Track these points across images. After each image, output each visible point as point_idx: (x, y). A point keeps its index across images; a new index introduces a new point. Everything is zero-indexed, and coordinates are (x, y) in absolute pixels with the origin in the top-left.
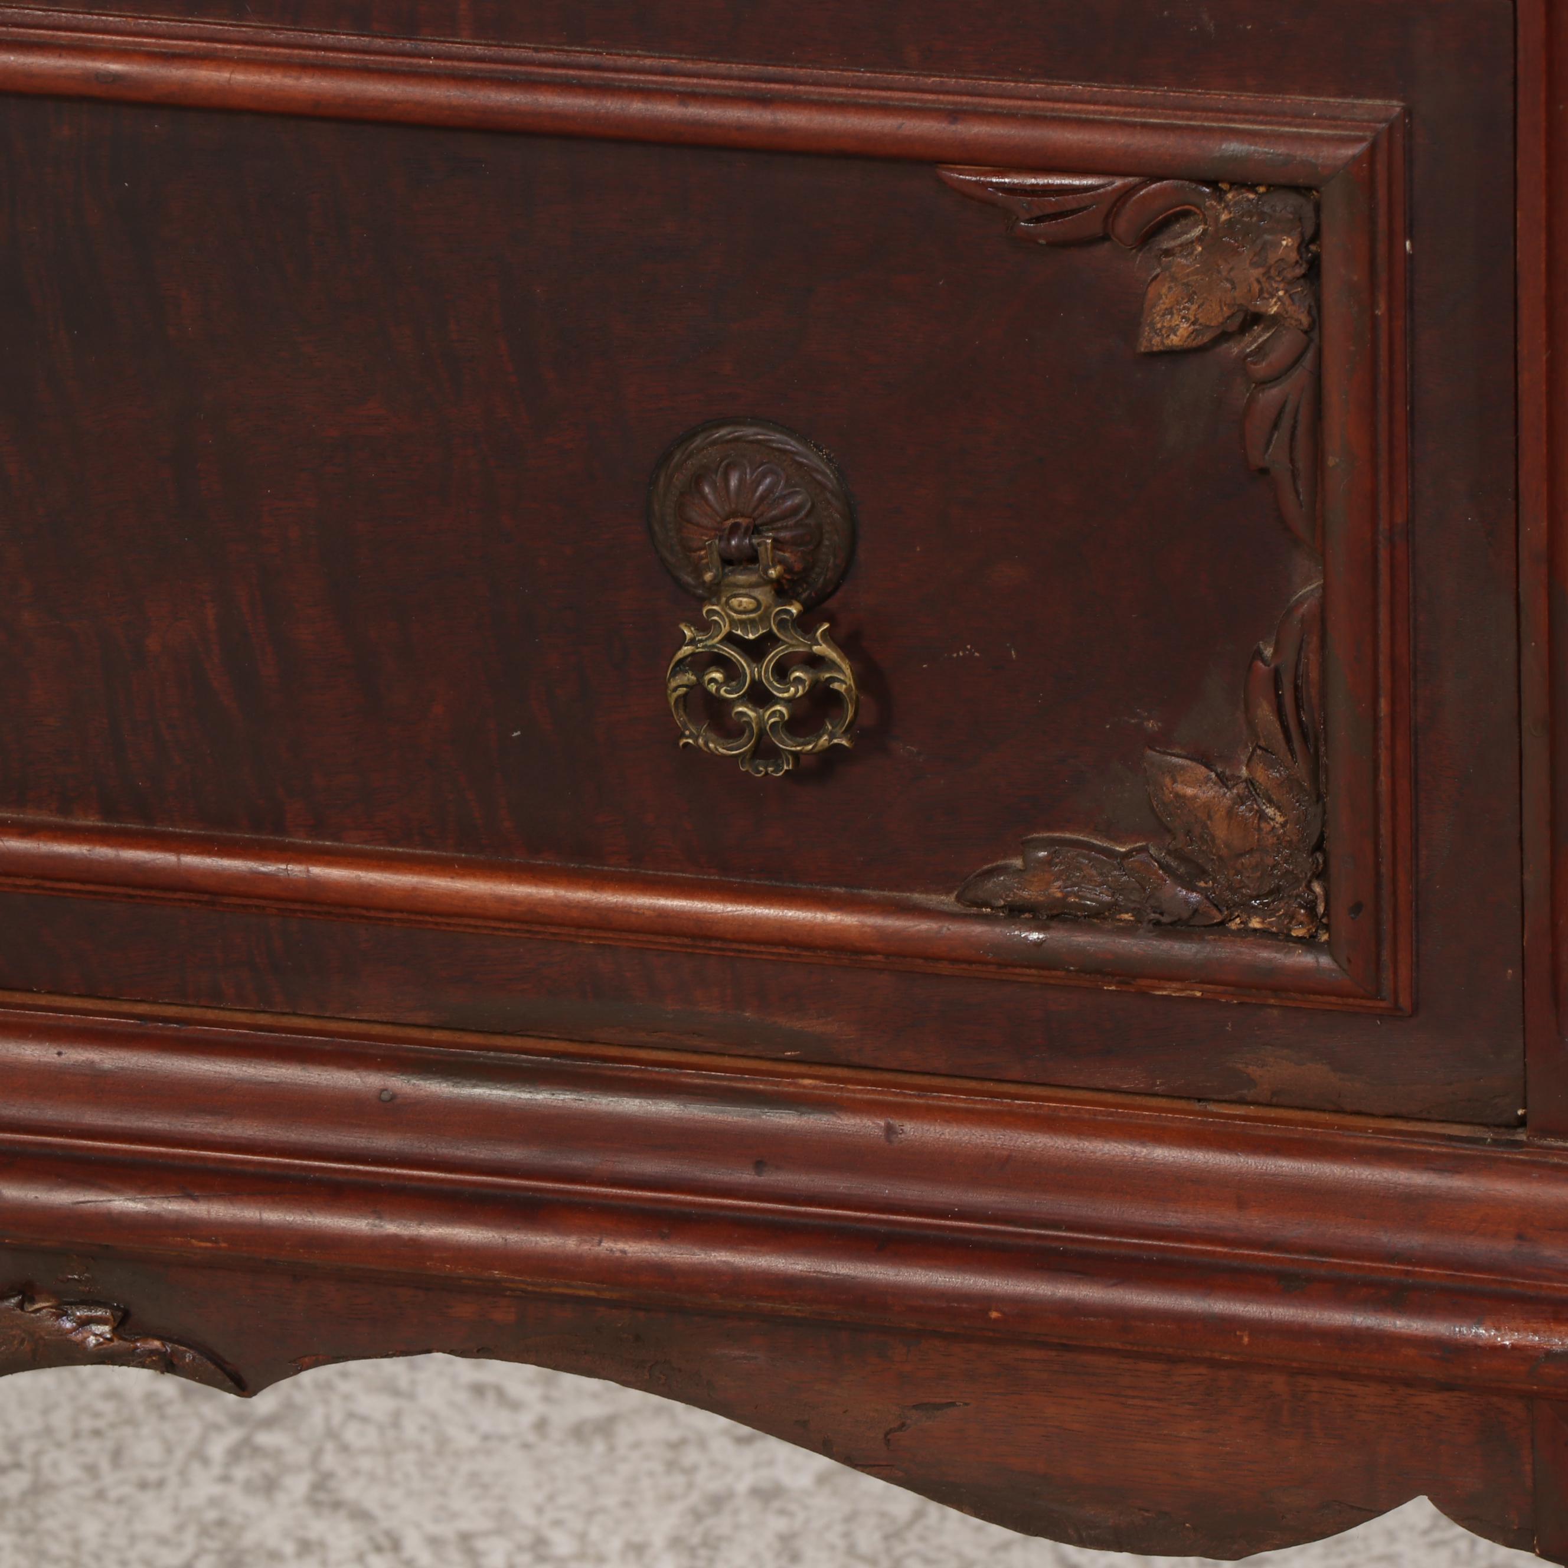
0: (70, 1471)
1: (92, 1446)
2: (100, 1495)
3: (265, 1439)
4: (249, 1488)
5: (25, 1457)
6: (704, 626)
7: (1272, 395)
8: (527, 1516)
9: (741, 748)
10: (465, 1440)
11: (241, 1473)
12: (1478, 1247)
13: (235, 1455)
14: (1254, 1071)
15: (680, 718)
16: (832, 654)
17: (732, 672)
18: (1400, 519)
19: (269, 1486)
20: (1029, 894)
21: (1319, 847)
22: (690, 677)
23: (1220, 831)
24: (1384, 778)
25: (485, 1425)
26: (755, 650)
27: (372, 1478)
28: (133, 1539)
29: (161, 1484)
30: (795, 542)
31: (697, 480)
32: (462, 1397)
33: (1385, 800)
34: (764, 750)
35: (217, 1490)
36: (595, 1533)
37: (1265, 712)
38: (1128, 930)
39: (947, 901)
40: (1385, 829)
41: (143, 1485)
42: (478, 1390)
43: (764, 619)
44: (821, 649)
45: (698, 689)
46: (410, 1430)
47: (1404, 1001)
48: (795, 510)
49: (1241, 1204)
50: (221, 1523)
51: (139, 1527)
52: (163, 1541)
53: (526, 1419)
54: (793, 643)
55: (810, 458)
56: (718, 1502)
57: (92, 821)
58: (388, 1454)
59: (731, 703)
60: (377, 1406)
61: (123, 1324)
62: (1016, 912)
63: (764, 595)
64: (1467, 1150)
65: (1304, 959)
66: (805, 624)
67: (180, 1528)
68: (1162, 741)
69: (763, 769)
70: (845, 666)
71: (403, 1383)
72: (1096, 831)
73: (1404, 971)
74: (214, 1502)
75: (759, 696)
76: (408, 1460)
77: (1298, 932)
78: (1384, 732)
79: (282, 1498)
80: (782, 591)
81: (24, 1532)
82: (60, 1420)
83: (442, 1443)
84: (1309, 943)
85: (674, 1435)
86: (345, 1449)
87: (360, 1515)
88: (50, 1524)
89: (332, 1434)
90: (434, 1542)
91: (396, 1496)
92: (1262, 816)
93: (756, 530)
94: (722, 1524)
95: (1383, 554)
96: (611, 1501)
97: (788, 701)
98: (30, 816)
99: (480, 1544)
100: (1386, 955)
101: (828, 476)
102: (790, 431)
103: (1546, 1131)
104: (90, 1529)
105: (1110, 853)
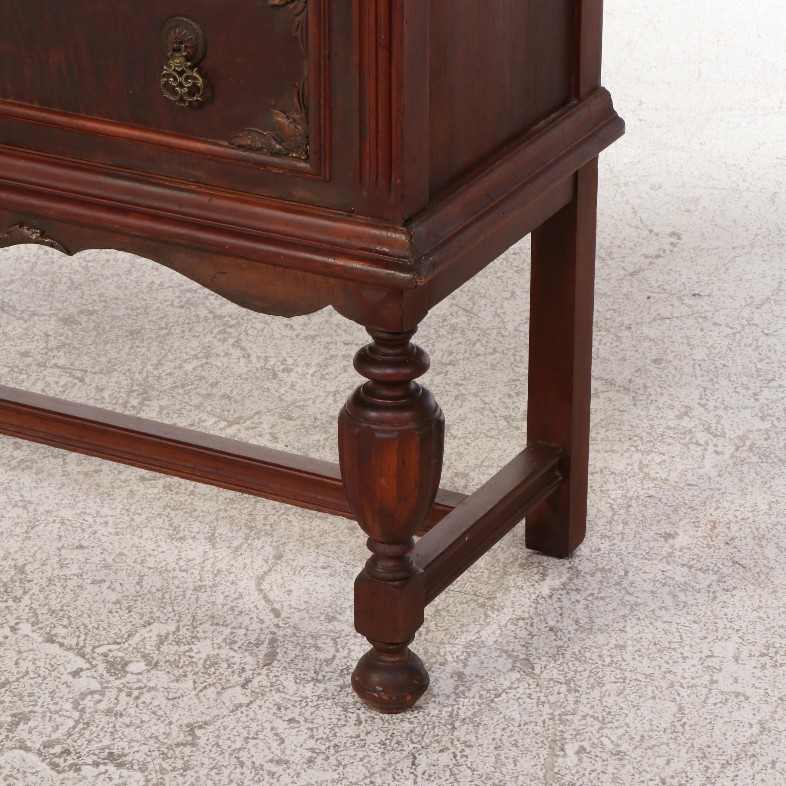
0: (178, 331)
1: (186, 326)
2: (183, 337)
3: (228, 330)
4: (219, 340)
5: (168, 327)
6: (169, 67)
7: (298, 19)
8: (284, 354)
9: (177, 98)
10: (278, 336)
11: (219, 337)
12: (339, 240)
13: (219, 332)
14: (295, 193)
15: (163, 90)
16: (198, 76)
17: (175, 79)
18: (327, 53)
19: (225, 340)
20: (243, 143)
21: (307, 137)
22: (166, 79)
23: (286, 130)
24: (322, 120)
25: (284, 333)
26: (181, 73)
27: (251, 341)
28: (186, 347)
29: (198, 336)
30: (191, 47)
31: (170, 29)
32: (281, 326)
33: (322, 125)
34: (182, 99)
35: (211, 339)
36: (299, 360)
37: (296, 100)
38: (264, 154)
39: (226, 143)
40: (322, 133)
41: (194, 336)
42: (286, 325)
43: (182, 66)
44: (195, 74)
45: (167, 82)
46: (265, 332)
47: (327, 178)
48: (191, 39)
49: (287, 225)
50: (209, 347)
51: (188, 345)
52: (193, 349)
53: (296, 333)
54: (188, 72)
55: (195, 25)
56: (332, 357)
57: (37, 106)
58: (257, 337)
59: (174, 87)
60: (259, 326)
61: (42, 234)
62: (240, 147)
63: (182, 60)
64: (339, 217)
65: (302, 165)
66: (192, 68)
67: (198, 347)
68: (275, 107)
69: (182, 104)
70: (201, 80)
71: (269, 322)
72: (260, 129)
73: (327, 170)
74: (209, 342)
75: (181, 85)
76: (261, 339)
77: (303, 158)
78: (322, 108)
79: (226, 343)
80: (187, 59)
81: (160, 343)
82: (181, 320)
83: (272, 336)
84: (305, 161)
85: (330, 341)
86: (247, 334)
87: (244, 349)
88: (168, 342)
89: (246, 331)
90: (258, 357)
91: (254, 346)
92: (296, 127)
93: (181, 43)
94: (331, 362)
95: (322, 62)
96: (306, 354)
97: (188, 87)
98: (23, 103)
99: (269, 359)
100: (323, 166)
101: (200, 32)
102: (192, 19)
103: (358, 214)
104: (177, 344)
105: (262, 134)
